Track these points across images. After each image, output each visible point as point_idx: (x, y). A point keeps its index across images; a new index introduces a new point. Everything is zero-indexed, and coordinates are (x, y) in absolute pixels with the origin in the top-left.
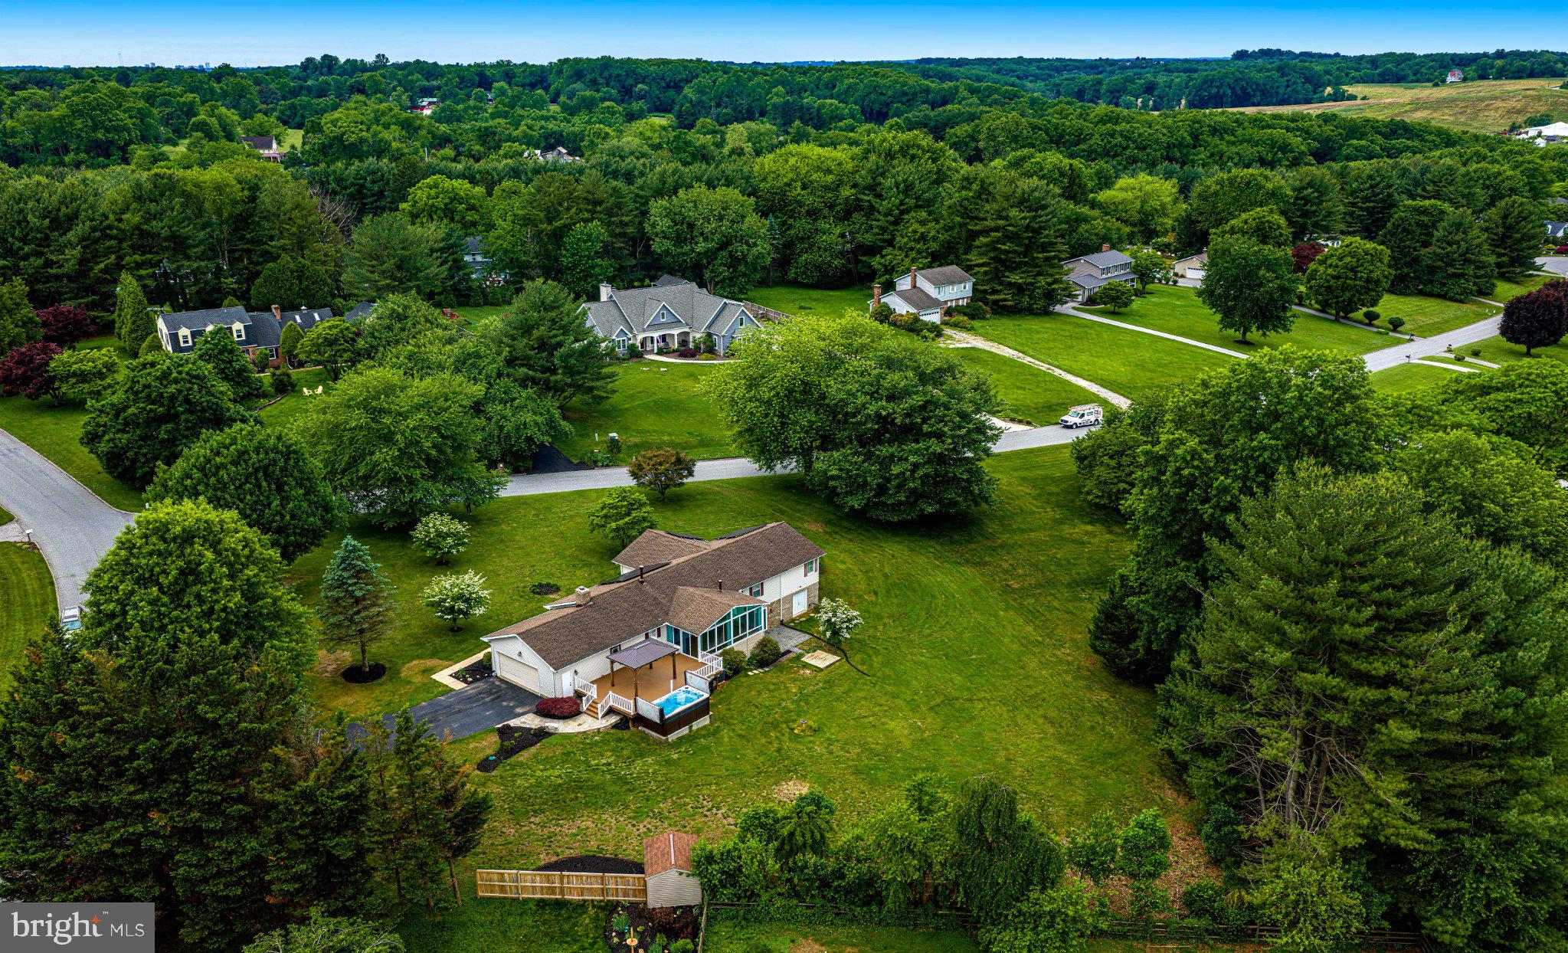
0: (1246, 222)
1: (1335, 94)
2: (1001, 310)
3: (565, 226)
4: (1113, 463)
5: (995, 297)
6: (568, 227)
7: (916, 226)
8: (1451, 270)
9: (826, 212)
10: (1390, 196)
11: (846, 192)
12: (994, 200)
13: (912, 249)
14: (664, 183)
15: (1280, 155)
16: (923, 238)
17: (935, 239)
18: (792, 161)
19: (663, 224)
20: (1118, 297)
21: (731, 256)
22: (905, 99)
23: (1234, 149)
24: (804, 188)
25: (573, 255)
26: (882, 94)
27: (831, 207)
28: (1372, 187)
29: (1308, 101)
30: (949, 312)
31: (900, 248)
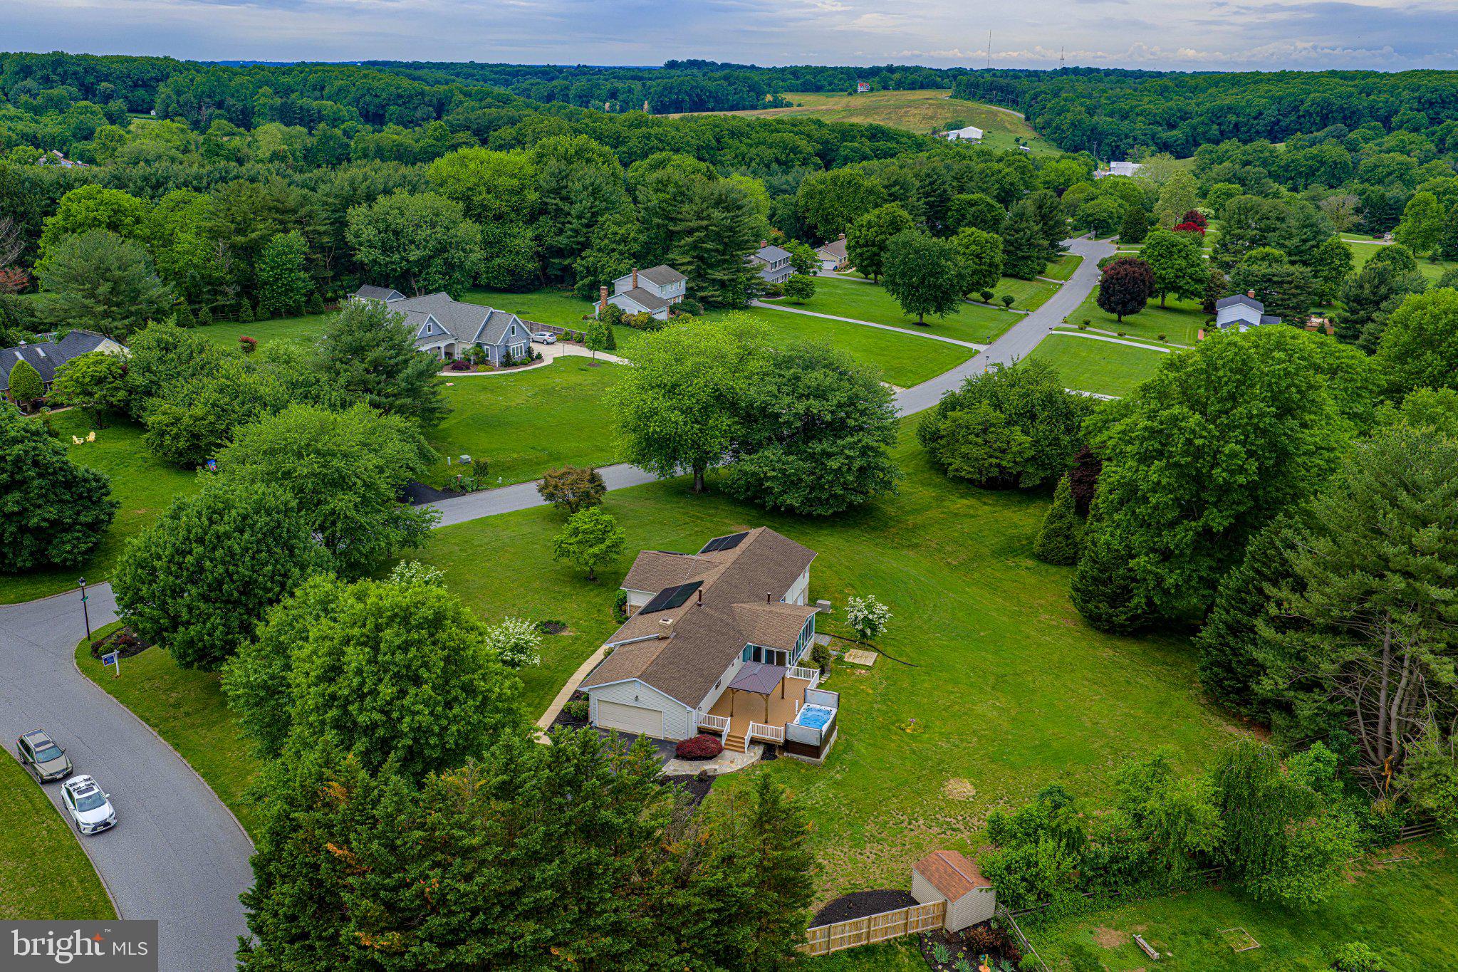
0: (878, 217)
1: (775, 100)
2: (712, 306)
3: (262, 237)
4: (980, 441)
5: (703, 294)
6: (266, 238)
7: (614, 228)
8: (1020, 254)
9: (513, 215)
10: (945, 191)
11: (532, 196)
12: (691, 201)
13: (614, 250)
14: (355, 190)
15: (792, 155)
16: (624, 240)
17: (635, 240)
18: (472, 166)
19: (369, 233)
20: (803, 289)
21: (446, 261)
22: (400, 102)
23: (753, 151)
24: (489, 192)
25: (272, 268)
26: (376, 96)
27: (517, 210)
28: (931, 184)
29: (754, 107)
30: (672, 310)
31: (600, 250)
